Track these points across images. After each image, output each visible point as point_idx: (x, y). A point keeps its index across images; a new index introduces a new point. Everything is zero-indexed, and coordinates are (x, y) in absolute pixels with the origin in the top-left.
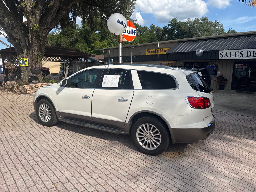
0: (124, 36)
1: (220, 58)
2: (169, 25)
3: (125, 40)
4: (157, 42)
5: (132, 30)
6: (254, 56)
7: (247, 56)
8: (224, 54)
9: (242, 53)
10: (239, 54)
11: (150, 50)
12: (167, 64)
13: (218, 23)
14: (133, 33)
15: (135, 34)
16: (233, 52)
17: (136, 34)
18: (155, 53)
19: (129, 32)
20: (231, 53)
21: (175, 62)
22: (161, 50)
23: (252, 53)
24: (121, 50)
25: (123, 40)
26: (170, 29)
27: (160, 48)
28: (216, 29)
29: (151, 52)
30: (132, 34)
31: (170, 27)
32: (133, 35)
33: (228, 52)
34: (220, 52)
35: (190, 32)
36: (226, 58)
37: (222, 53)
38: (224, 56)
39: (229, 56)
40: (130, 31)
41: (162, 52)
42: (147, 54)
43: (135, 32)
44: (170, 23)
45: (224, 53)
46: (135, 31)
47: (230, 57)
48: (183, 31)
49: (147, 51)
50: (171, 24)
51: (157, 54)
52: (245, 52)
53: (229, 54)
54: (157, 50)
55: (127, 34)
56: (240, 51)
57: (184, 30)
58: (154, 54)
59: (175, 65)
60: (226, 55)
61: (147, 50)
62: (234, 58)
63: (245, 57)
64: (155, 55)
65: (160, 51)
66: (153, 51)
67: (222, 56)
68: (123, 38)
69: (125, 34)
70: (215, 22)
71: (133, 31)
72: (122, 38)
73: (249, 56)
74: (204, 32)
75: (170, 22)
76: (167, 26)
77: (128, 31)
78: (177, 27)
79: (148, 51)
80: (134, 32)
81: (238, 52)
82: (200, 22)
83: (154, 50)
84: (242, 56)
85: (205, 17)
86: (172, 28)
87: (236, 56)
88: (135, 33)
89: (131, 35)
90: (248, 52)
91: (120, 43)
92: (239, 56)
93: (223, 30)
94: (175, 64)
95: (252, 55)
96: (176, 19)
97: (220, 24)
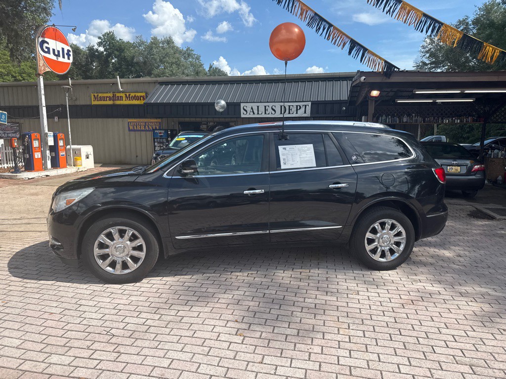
0: (46, 59)
1: (243, 116)
2: (100, 44)
3: (49, 70)
4: (116, 78)
5: (63, 49)
6: (289, 113)
7: (281, 113)
8: (249, 109)
9: (273, 107)
10: (270, 110)
11: (100, 95)
12: (141, 124)
13: (192, 52)
14: (66, 56)
15: (69, 59)
17: (71, 58)
18: (114, 100)
19: (56, 53)
20: (258, 107)
21: (159, 120)
22: (126, 95)
23: (287, 108)
24: (43, 92)
25: (44, 70)
26: (103, 52)
27: (122, 92)
28: (190, 62)
29: (104, 99)
30: (64, 57)
31: (101, 49)
32: (66, 60)
33: (255, 106)
34: (242, 105)
35: (145, 63)
36: (252, 116)
37: (245, 108)
38: (248, 112)
39: (256, 112)
40: (58, 51)
41: (130, 100)
42: (94, 103)
43: (70, 53)
44: (100, 40)
45: (248, 106)
46: (68, 51)
47: (258, 114)
48: (129, 59)
49: (93, 97)
50: (104, 42)
51: (118, 102)
52: (278, 106)
53: (255, 110)
54: (118, 95)
55: (51, 56)
56: (271, 104)
57: (133, 58)
58: (110, 103)
59: (160, 127)
60: (251, 111)
61: (92, 94)
62: (264, 115)
63: (278, 115)
64: (113, 106)
65: (124, 99)
66: (107, 97)
67: (245, 113)
68: (44, 65)
69: (47, 55)
70: (187, 50)
71: (66, 52)
72: (41, 65)
73: (283, 112)
74: (171, 65)
75: (99, 38)
76: (94, 46)
77: (54, 50)
78: (117, 50)
79: (94, 95)
80: (67, 54)
81: (268, 106)
82: (161, 45)
83: (111, 95)
84: (273, 112)
85: (168, 37)
86: (105, 50)
87: (265, 113)
88: (70, 55)
89: (61, 59)
90: (281, 107)
91: (39, 75)
92: (270, 113)
93: (201, 65)
94: (160, 124)
95: (287, 111)
96: (113, 33)
97: (194, 55)
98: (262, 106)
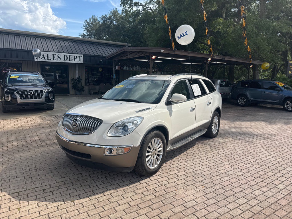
6: (70, 60)
7: (64, 60)
9: (59, 56)
10: (56, 57)
16: (50, 54)
20: (48, 54)
23: (68, 57)
33: (45, 54)
36: (43, 60)
38: (41, 58)
39: (46, 58)
47: (48, 59)
52: (62, 55)
53: (46, 56)
56: (57, 54)
60: (43, 57)
62: (52, 60)
63: (62, 61)
73: (66, 59)
81: (55, 55)
84: (59, 59)
87: (53, 59)
90: (64, 56)
92: (57, 59)
95: (68, 59)
98: (51, 55)
